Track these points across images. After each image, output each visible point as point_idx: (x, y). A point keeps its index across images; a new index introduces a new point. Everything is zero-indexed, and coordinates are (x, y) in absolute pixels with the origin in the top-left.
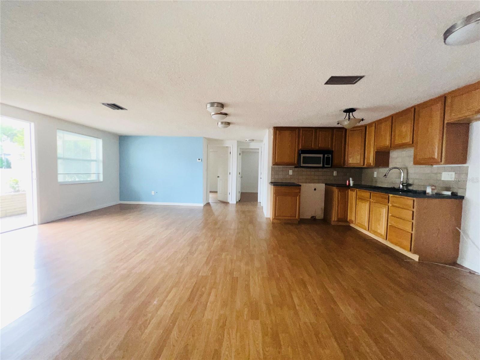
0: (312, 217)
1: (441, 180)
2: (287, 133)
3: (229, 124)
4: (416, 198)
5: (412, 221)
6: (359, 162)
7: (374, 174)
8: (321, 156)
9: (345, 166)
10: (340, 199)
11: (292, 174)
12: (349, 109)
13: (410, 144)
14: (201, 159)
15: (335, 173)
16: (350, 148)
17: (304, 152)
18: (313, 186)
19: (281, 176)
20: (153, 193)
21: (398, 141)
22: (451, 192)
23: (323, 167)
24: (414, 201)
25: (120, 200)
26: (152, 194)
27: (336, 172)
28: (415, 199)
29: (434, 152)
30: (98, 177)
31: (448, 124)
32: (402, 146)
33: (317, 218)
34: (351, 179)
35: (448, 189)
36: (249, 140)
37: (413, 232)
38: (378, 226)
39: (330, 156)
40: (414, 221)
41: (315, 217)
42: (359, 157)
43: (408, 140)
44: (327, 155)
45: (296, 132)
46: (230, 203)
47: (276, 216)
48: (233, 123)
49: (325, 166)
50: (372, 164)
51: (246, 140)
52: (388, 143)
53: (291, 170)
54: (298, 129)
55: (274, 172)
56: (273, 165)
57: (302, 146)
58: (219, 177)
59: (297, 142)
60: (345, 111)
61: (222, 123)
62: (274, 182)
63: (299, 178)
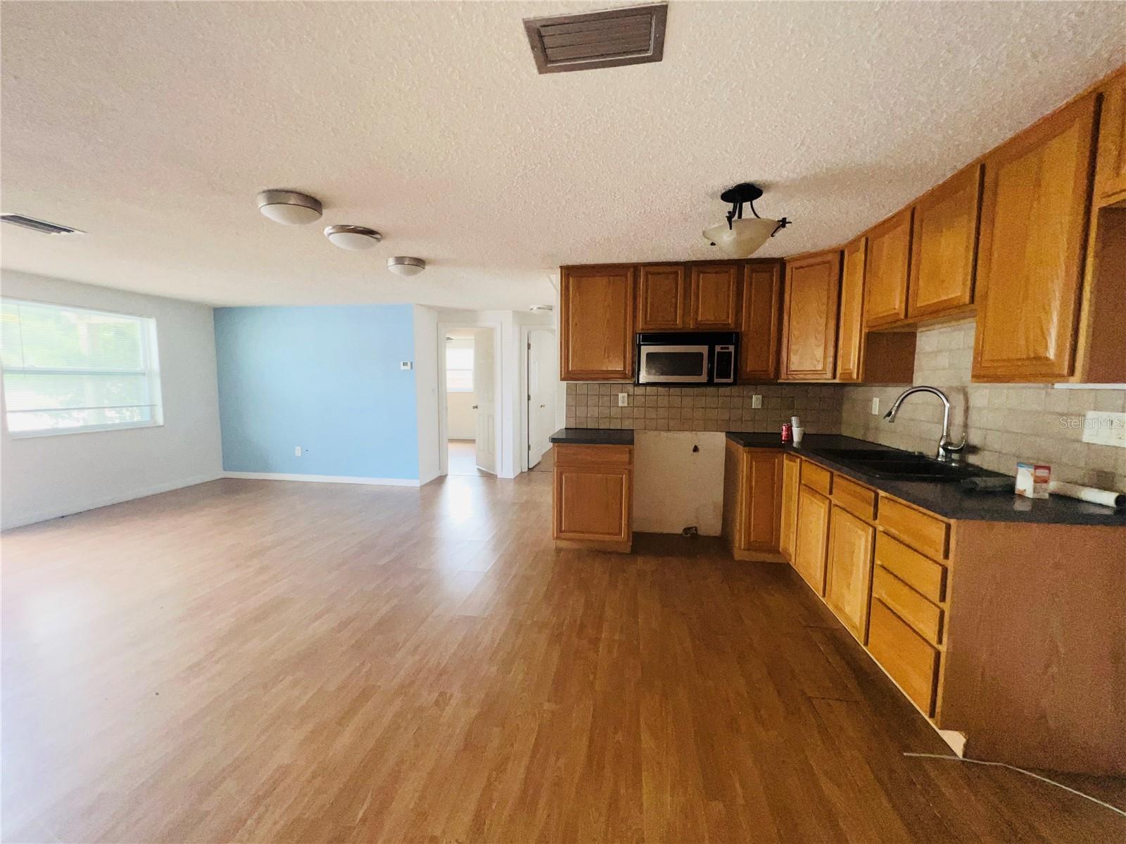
0: (687, 530)
1: (1079, 441)
2: (601, 282)
3: (419, 263)
4: (957, 519)
5: (941, 605)
6: (820, 367)
7: (874, 403)
8: (704, 349)
9: (779, 381)
10: (756, 482)
11: (626, 405)
12: (736, 187)
13: (965, 305)
14: (409, 364)
15: (756, 401)
16: (794, 323)
17: (650, 338)
18: (687, 439)
19: (594, 412)
20: (298, 452)
21: (927, 297)
22: (1117, 494)
23: (710, 383)
24: (948, 527)
25: (225, 469)
26: (297, 455)
27: (760, 397)
28: (952, 521)
29: (1044, 336)
30: (153, 416)
31: (1105, 211)
32: (944, 313)
33: (701, 532)
34: (794, 420)
35: (1103, 481)
36: (539, 308)
37: (943, 648)
38: (845, 591)
39: (732, 348)
40: (946, 606)
41: (696, 530)
42: (819, 353)
43: (957, 290)
44: (722, 348)
45: (626, 281)
46: (498, 476)
47: (561, 531)
48: (432, 262)
49: (716, 380)
50: (855, 376)
51: (532, 309)
52: (897, 304)
53: (622, 392)
54: (632, 270)
55: (574, 400)
56: (562, 379)
57: (646, 322)
58: (476, 407)
59: (630, 310)
60: (727, 196)
61: (400, 260)
62: (574, 427)
63: (647, 416)
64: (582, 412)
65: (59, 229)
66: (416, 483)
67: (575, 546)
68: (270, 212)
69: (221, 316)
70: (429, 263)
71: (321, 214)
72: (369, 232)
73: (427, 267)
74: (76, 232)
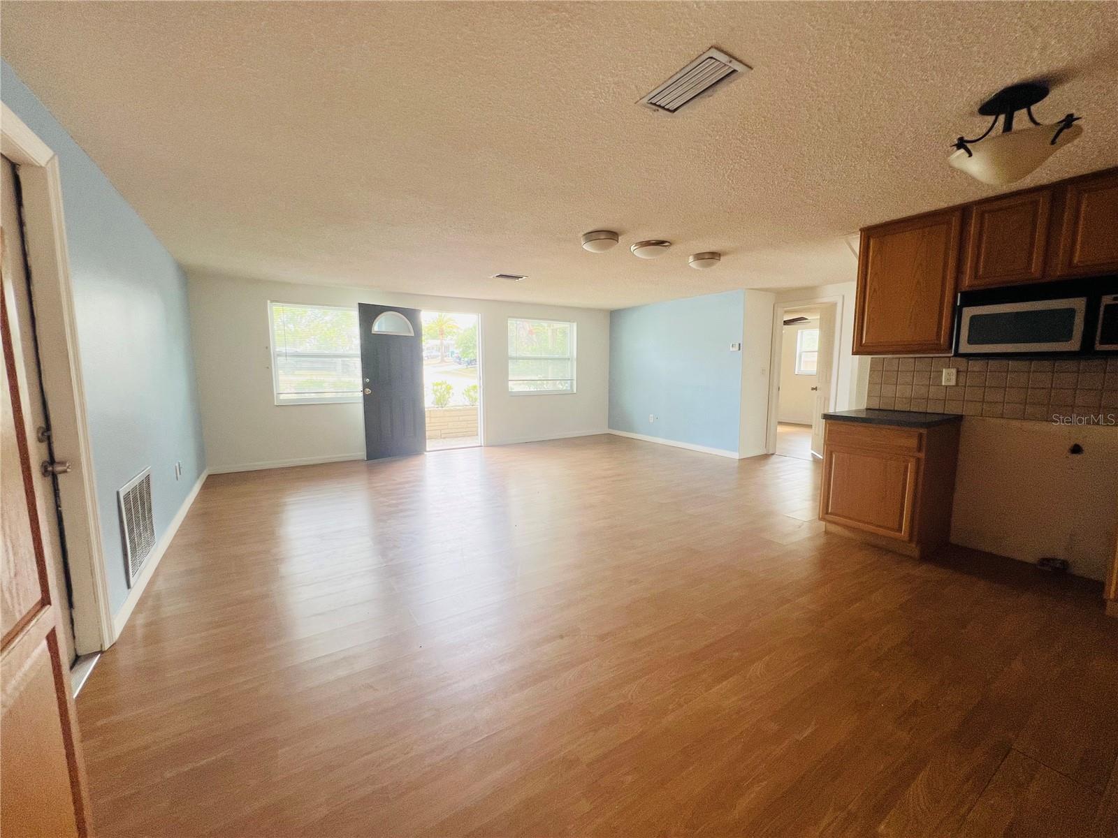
0: (1046, 561)
8: (1078, 303)
11: (953, 383)
14: (737, 345)
20: (651, 420)
23: (1087, 352)
25: (610, 427)
30: (571, 386)
45: (948, 228)
47: (827, 513)
49: (1100, 348)
53: (945, 368)
54: (958, 214)
55: (878, 377)
56: (854, 353)
57: (976, 275)
58: (816, 389)
59: (952, 263)
60: (988, 108)
61: (699, 257)
62: (877, 408)
63: (987, 398)
64: (889, 391)
65: (518, 278)
66: (736, 456)
67: (847, 533)
68: (587, 247)
69: (614, 317)
70: (723, 255)
71: (617, 241)
72: (660, 243)
73: (722, 258)
74: (524, 278)
